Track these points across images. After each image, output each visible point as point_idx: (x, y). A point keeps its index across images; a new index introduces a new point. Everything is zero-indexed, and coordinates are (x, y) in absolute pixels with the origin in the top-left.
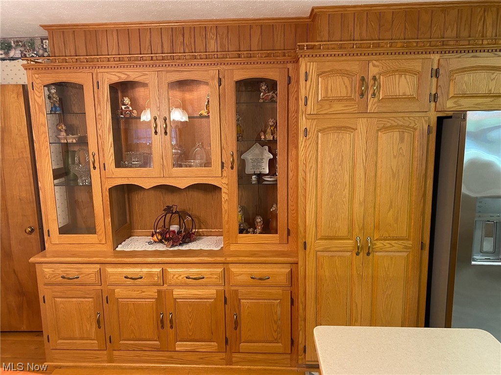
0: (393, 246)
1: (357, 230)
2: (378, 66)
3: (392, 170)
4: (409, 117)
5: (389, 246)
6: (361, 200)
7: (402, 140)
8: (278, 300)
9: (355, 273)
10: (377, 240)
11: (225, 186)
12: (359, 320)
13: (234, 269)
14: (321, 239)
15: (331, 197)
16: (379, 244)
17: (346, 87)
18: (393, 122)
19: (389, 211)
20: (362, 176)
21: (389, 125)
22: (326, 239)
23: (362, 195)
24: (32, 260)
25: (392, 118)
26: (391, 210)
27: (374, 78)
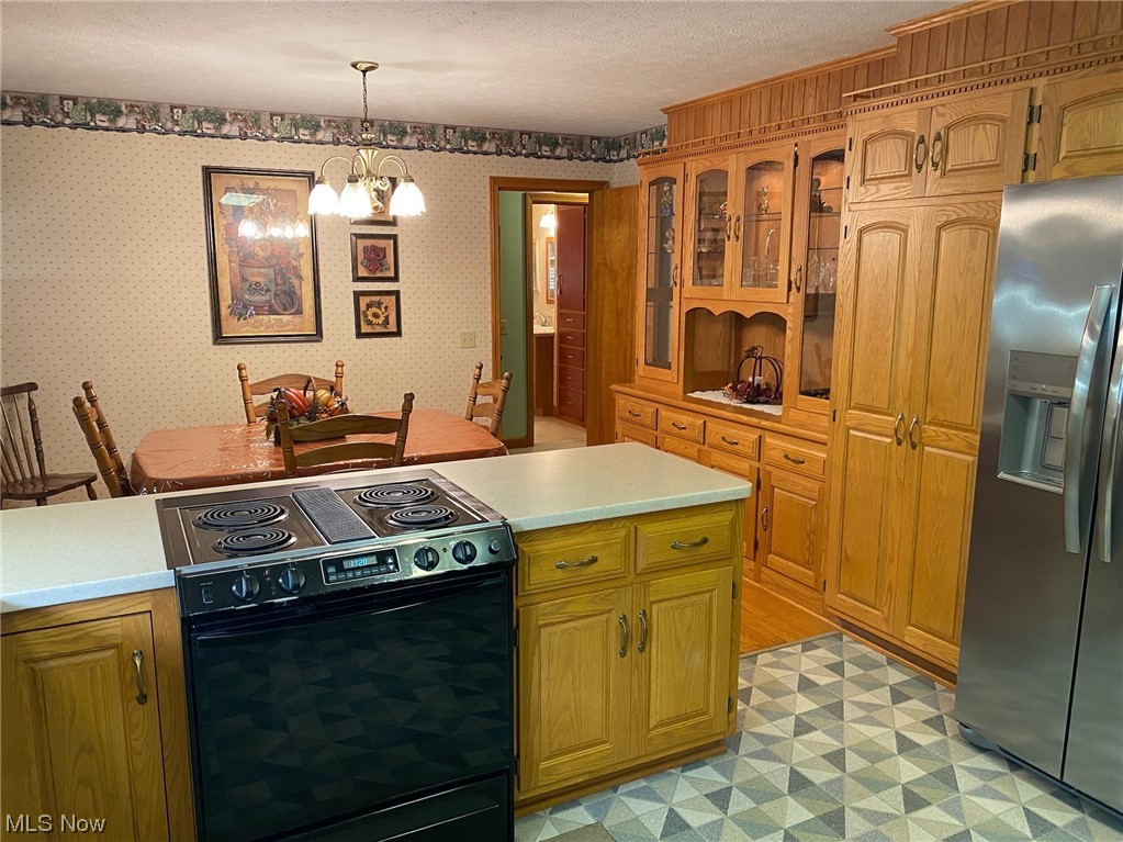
0: (951, 440)
1: (901, 401)
2: (944, 115)
3: (956, 300)
4: (986, 202)
5: (945, 437)
6: (910, 349)
7: (973, 244)
8: (814, 500)
9: (893, 475)
10: (930, 423)
11: (790, 317)
12: (896, 561)
13: (769, 440)
14: (855, 408)
15: (870, 338)
16: (930, 430)
17: (899, 155)
18: (961, 212)
19: (948, 373)
20: (913, 307)
21: (954, 217)
22: (862, 410)
23: (911, 342)
24: (613, 387)
25: (962, 206)
26: (951, 372)
27: (938, 138)
